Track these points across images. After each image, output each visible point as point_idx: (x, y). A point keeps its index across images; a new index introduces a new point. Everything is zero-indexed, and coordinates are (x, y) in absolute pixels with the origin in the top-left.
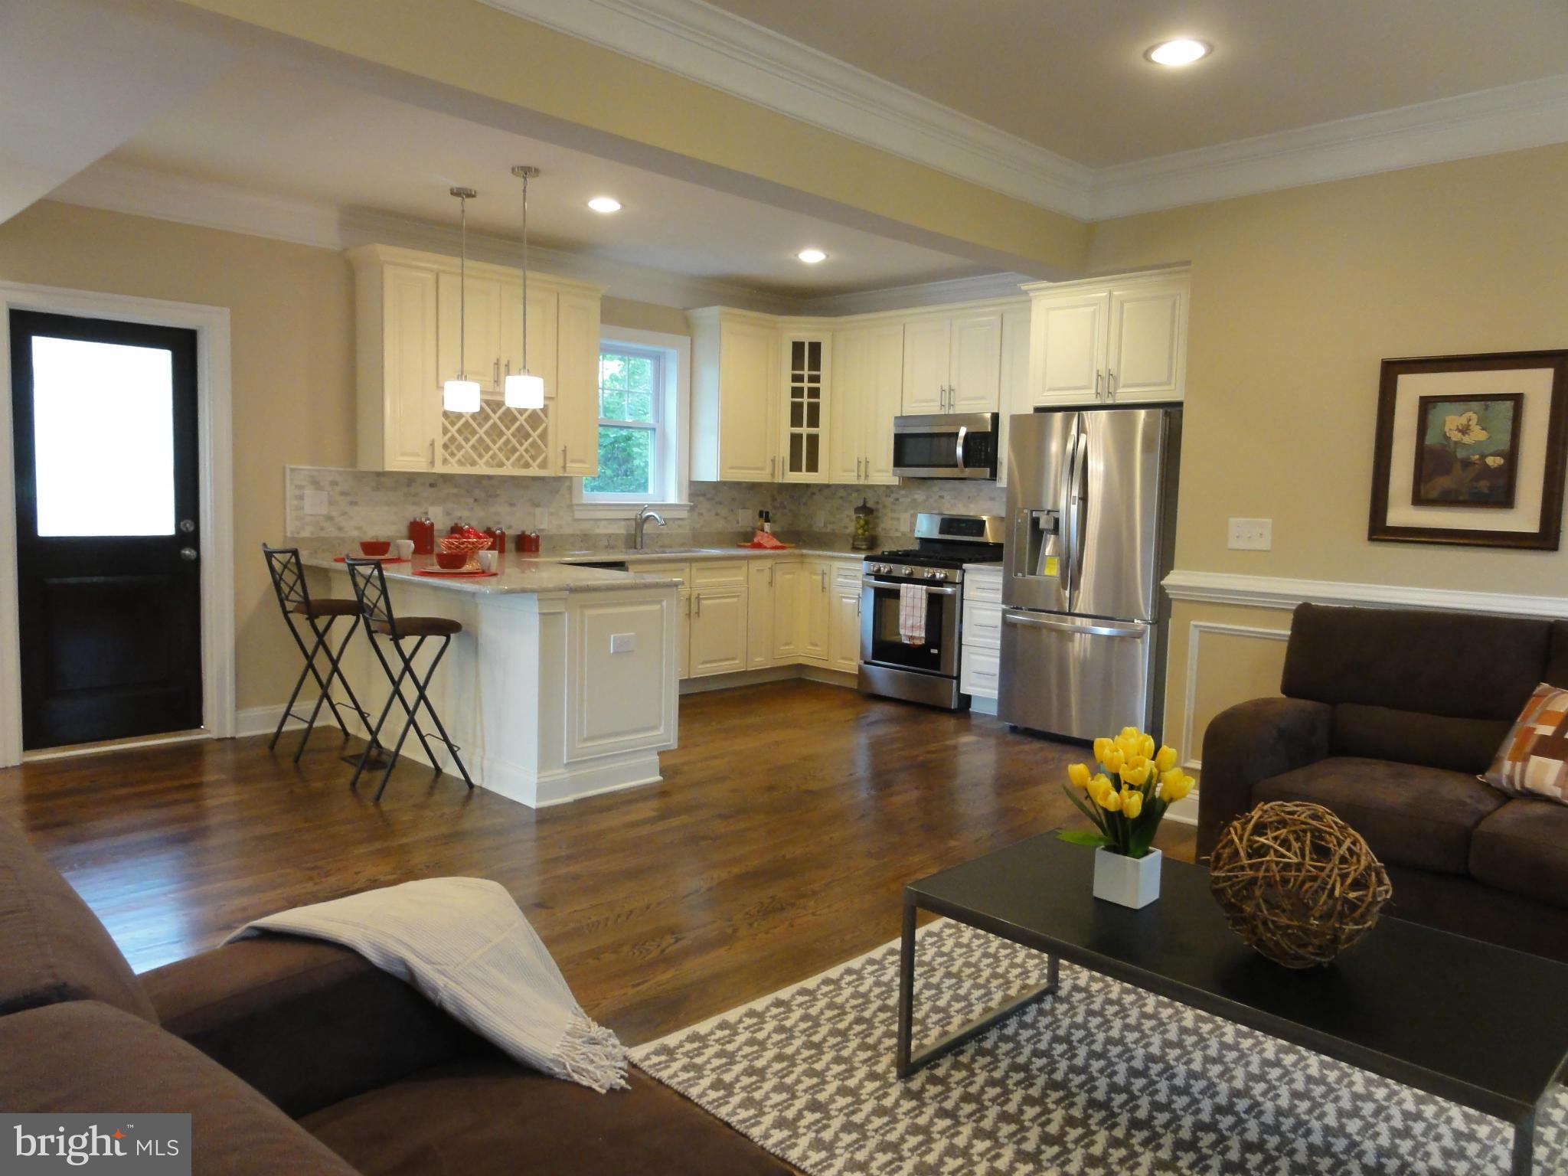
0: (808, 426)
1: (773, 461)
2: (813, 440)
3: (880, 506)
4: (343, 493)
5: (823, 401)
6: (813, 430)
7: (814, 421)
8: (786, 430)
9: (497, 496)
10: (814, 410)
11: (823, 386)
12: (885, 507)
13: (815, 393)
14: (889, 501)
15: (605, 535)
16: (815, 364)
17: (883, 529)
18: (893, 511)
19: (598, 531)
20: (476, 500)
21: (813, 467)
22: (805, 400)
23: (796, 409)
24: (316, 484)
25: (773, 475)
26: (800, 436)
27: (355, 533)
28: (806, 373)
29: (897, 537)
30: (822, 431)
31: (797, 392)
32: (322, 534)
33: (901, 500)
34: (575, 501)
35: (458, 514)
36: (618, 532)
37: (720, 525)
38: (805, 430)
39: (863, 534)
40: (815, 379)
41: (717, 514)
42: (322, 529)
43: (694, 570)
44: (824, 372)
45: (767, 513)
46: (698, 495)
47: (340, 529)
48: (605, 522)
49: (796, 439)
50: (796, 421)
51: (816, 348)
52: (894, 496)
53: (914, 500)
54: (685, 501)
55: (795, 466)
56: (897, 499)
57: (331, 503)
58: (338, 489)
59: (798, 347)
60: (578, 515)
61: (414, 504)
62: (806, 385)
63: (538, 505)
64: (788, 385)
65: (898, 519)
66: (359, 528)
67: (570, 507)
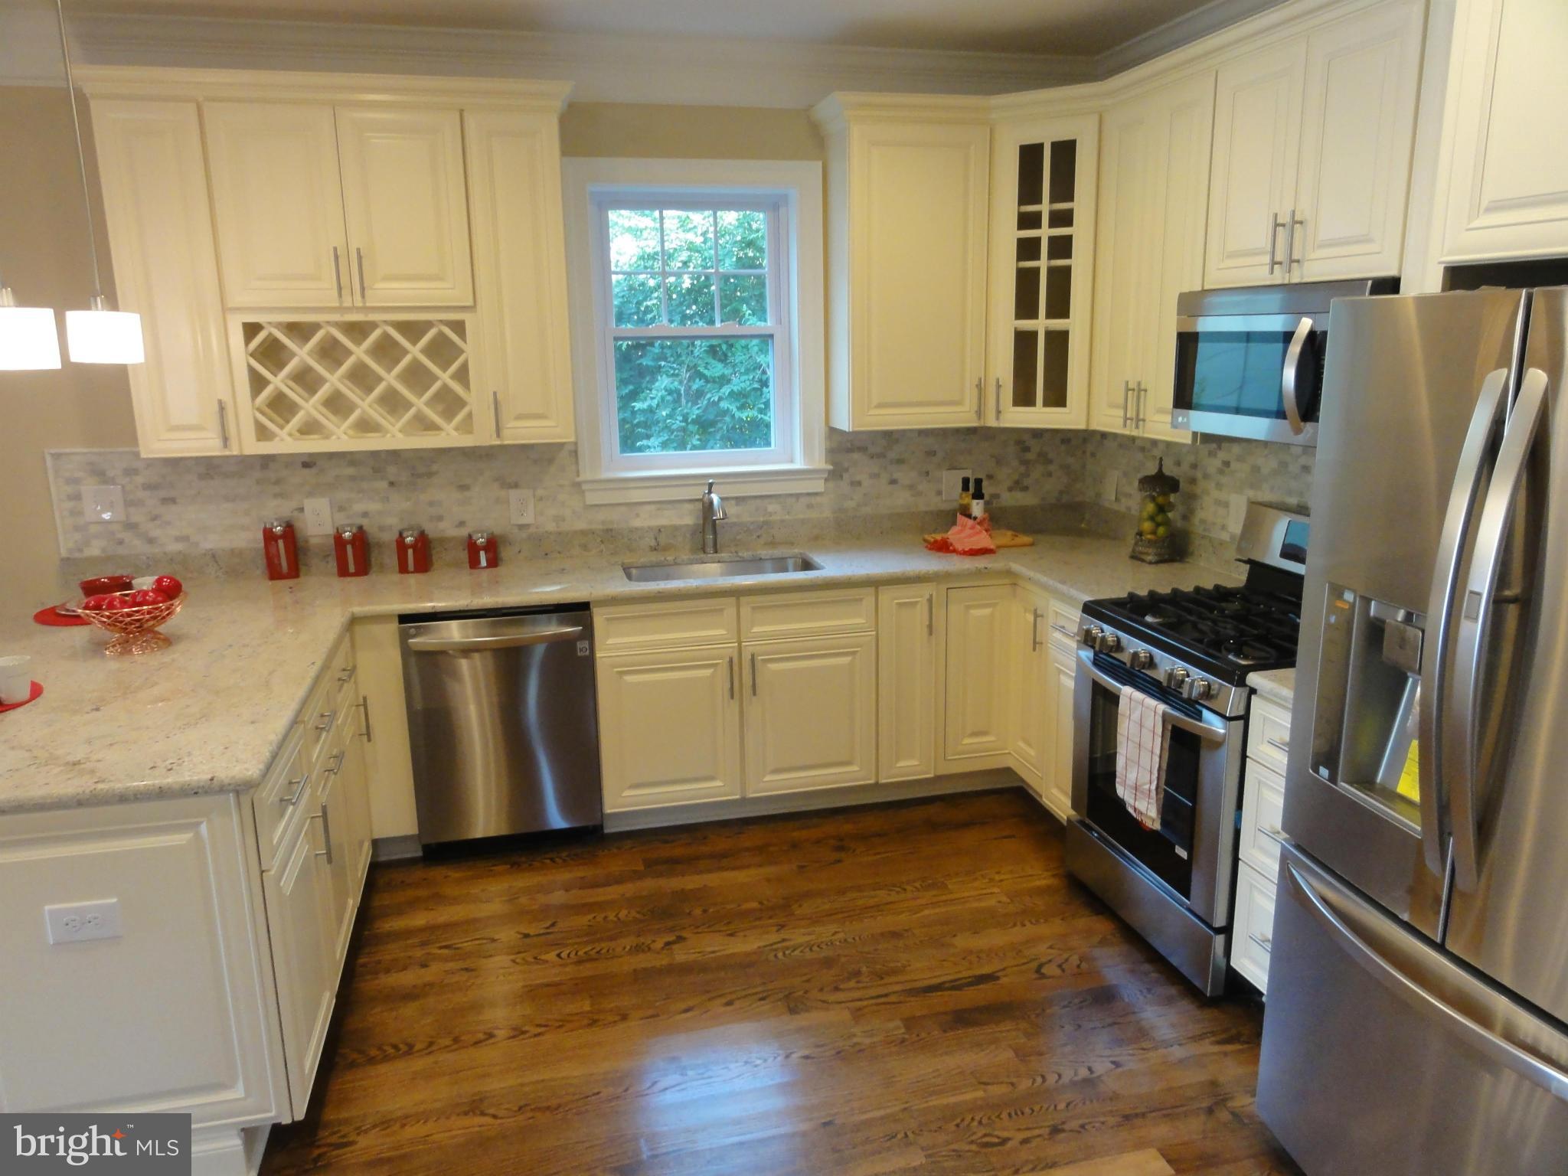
0: (1050, 315)
1: (980, 387)
2: (1059, 342)
3: (1199, 475)
4: (148, 487)
5: (1079, 263)
6: (1057, 324)
7: (1060, 306)
8: (1005, 323)
9: (430, 475)
10: (1061, 280)
11: (1080, 232)
12: (1206, 476)
13: (1062, 247)
14: (1213, 464)
15: (650, 528)
16: (1064, 188)
17: (1203, 521)
18: (1219, 486)
19: (637, 523)
20: (392, 484)
21: (1057, 396)
22: (1043, 264)
23: (1026, 282)
24: (100, 475)
25: (979, 413)
26: (1034, 335)
27: (174, 547)
28: (1045, 208)
29: (1222, 543)
30: (1076, 324)
31: (1027, 249)
32: (121, 551)
33: (1234, 465)
34: (586, 475)
35: (359, 507)
36: (677, 522)
37: (901, 500)
38: (1041, 324)
39: (1154, 533)
40: (1063, 219)
41: (893, 482)
42: (121, 542)
43: (745, 611)
44: (1082, 205)
45: (979, 482)
46: (849, 450)
47: (151, 541)
48: (653, 507)
49: (1024, 342)
50: (1025, 306)
51: (1065, 151)
52: (1222, 455)
53: (1256, 469)
54: (820, 462)
55: (1024, 396)
56: (1227, 464)
57: (129, 504)
58: (140, 480)
59: (1030, 155)
60: (592, 498)
61: (276, 496)
62: (1045, 232)
63: (516, 486)
64: (1009, 235)
65: (1226, 505)
66: (185, 539)
67: (577, 485)
